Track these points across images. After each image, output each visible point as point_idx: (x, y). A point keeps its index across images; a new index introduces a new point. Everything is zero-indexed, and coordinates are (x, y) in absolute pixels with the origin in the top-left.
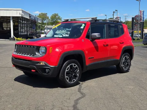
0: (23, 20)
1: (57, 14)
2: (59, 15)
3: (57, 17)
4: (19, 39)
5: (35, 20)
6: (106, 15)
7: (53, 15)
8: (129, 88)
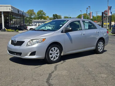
0: (13, 14)
1: (42, 10)
2: (43, 11)
3: (42, 13)
4: (9, 30)
5: (23, 15)
6: (81, 11)
7: (39, 11)
8: (102, 77)
